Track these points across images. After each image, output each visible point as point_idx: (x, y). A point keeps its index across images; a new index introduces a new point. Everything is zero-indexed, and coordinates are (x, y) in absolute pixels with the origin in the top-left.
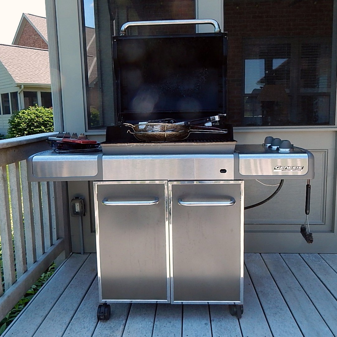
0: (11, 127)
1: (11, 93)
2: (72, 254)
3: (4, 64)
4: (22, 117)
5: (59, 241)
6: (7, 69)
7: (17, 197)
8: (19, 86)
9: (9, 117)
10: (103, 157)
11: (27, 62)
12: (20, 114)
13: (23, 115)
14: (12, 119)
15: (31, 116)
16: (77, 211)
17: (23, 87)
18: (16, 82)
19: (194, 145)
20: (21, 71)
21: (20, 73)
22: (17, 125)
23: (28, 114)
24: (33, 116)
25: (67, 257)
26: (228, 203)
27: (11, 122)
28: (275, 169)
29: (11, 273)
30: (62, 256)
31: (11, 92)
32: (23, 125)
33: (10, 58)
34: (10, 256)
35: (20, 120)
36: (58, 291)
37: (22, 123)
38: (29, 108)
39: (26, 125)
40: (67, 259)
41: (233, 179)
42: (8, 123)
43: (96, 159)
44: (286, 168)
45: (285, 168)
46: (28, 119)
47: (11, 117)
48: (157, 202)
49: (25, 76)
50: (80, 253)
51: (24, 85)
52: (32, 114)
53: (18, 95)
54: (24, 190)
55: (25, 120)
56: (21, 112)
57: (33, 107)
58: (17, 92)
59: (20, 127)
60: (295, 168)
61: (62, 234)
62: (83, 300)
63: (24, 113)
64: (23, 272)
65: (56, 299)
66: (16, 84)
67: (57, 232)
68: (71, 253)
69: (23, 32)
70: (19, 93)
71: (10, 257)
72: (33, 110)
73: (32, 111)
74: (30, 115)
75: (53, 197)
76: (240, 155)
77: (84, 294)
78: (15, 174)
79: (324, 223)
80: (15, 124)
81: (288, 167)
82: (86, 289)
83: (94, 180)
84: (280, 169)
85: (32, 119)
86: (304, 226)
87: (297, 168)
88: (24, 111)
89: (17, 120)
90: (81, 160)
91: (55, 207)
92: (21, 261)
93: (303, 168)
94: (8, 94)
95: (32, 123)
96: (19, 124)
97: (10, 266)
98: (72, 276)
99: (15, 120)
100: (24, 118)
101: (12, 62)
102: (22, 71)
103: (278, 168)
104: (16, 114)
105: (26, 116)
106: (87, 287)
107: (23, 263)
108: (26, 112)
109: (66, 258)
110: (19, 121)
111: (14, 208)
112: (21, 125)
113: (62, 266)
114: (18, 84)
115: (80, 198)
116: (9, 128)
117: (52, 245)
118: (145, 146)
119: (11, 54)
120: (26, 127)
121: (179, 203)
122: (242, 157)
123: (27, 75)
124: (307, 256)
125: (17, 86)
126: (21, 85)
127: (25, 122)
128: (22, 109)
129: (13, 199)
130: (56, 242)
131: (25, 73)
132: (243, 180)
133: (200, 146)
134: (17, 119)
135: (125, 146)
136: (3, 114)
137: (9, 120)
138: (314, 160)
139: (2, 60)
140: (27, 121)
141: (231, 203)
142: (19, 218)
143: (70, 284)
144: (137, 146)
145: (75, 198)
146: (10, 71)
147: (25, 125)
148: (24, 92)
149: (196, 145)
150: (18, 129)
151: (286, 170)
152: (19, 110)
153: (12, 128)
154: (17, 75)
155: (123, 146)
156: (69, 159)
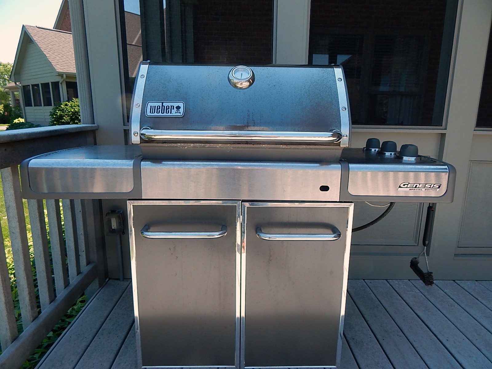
0: (53, 119)
1: (52, 83)
2: (108, 281)
3: (43, 50)
4: (65, 109)
5: (90, 267)
6: (47, 56)
7: (17, 217)
8: (61, 75)
9: (50, 109)
10: (142, 162)
11: (69, 49)
12: (62, 106)
13: (66, 108)
14: (53, 111)
15: (75, 109)
16: (113, 228)
17: (65, 76)
18: (57, 71)
19: (283, 148)
20: (62, 59)
21: (62, 61)
22: (59, 118)
23: (71, 107)
24: (77, 109)
25: (101, 285)
26: (330, 237)
27: (52, 114)
28: (400, 187)
29: (8, 328)
30: (95, 285)
31: (52, 81)
32: (66, 119)
33: (50, 43)
34: (5, 303)
35: (63, 112)
36: (84, 340)
37: (65, 116)
38: (73, 100)
39: (70, 118)
40: (100, 289)
41: (338, 201)
42: (50, 116)
43: (130, 165)
44: (416, 186)
45: (414, 187)
46: (72, 112)
47: (53, 109)
48: (225, 233)
49: (67, 64)
50: (119, 279)
51: (66, 75)
52: (76, 107)
53: (60, 85)
54: (30, 205)
55: (68, 113)
56: (63, 103)
57: (77, 100)
58: (59, 82)
59: (63, 120)
60: (430, 187)
61: (94, 257)
62: (118, 356)
63: (66, 105)
64: (32, 319)
65: (80, 355)
66: (57, 73)
67: (86, 255)
68: (107, 279)
69: (65, 17)
70: (61, 83)
71: (6, 306)
72: (77, 102)
73: (76, 104)
74: (73, 107)
75: (80, 211)
76: (351, 166)
77: (119, 345)
78: (12, 184)
79: (417, 244)
80: (57, 117)
81: (418, 185)
82: (123, 337)
83: (128, 198)
84: (407, 187)
85: (76, 112)
86: (417, 259)
87: (432, 187)
88: (67, 103)
89: (59, 113)
90: (107, 167)
91: (83, 224)
92: (27, 305)
93: (439, 186)
94: (48, 83)
95: (76, 117)
96: (61, 117)
97: (6, 318)
98: (106, 314)
99: (57, 113)
100: (68, 111)
101: (52, 48)
102: (64, 59)
103: (404, 185)
104: (58, 106)
105: (69, 109)
106: (124, 333)
107: (30, 308)
108: (69, 104)
109: (100, 287)
110: (61, 113)
111: (13, 233)
112: (64, 118)
113: (93, 299)
114: (60, 73)
115: (117, 212)
116: (51, 121)
117: (79, 273)
118: (207, 147)
119: (51, 39)
120: (69, 121)
121: (258, 235)
122: (353, 168)
123: (69, 63)
124: (396, 284)
125: (58, 75)
126: (63, 75)
127: (69, 115)
128: (65, 101)
129: (10, 220)
130: (85, 268)
131: (68, 61)
132: (351, 202)
133: (291, 150)
134: (60, 111)
135: (176, 147)
136: (44, 106)
137: (50, 112)
138: (456, 175)
139: (40, 45)
140: (71, 114)
141: (335, 237)
142: (21, 247)
143: (101, 329)
144: (195, 147)
145: (110, 212)
146: (49, 58)
147: (68, 118)
148: (66, 82)
149: (284, 148)
150: (60, 123)
151: (416, 189)
152: (61, 102)
153: (54, 121)
154: (58, 63)
155: (173, 147)
156: (88, 165)
